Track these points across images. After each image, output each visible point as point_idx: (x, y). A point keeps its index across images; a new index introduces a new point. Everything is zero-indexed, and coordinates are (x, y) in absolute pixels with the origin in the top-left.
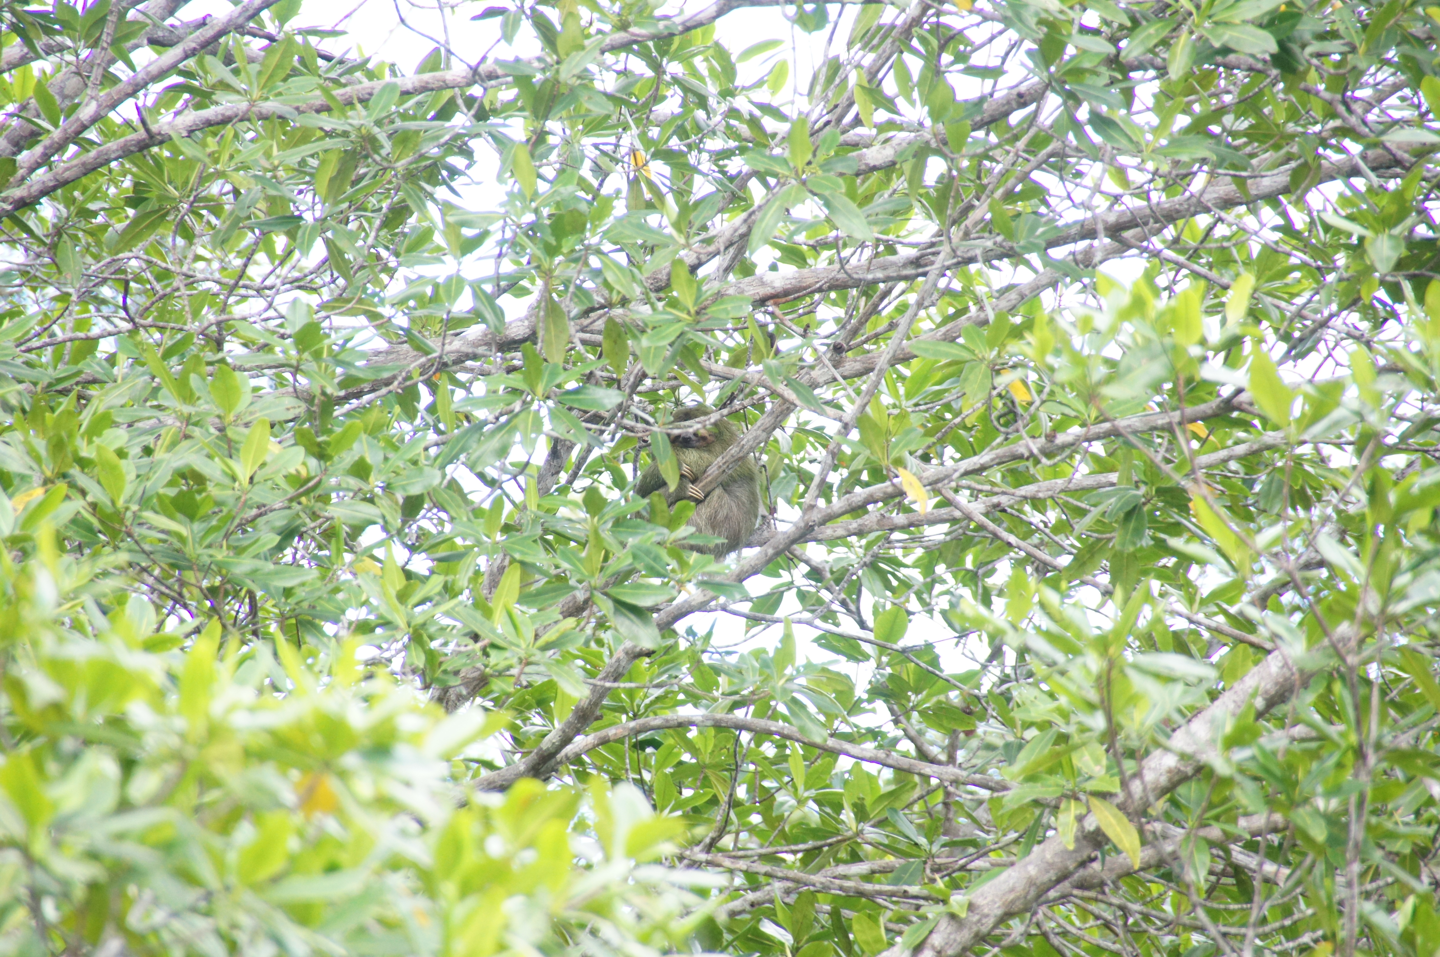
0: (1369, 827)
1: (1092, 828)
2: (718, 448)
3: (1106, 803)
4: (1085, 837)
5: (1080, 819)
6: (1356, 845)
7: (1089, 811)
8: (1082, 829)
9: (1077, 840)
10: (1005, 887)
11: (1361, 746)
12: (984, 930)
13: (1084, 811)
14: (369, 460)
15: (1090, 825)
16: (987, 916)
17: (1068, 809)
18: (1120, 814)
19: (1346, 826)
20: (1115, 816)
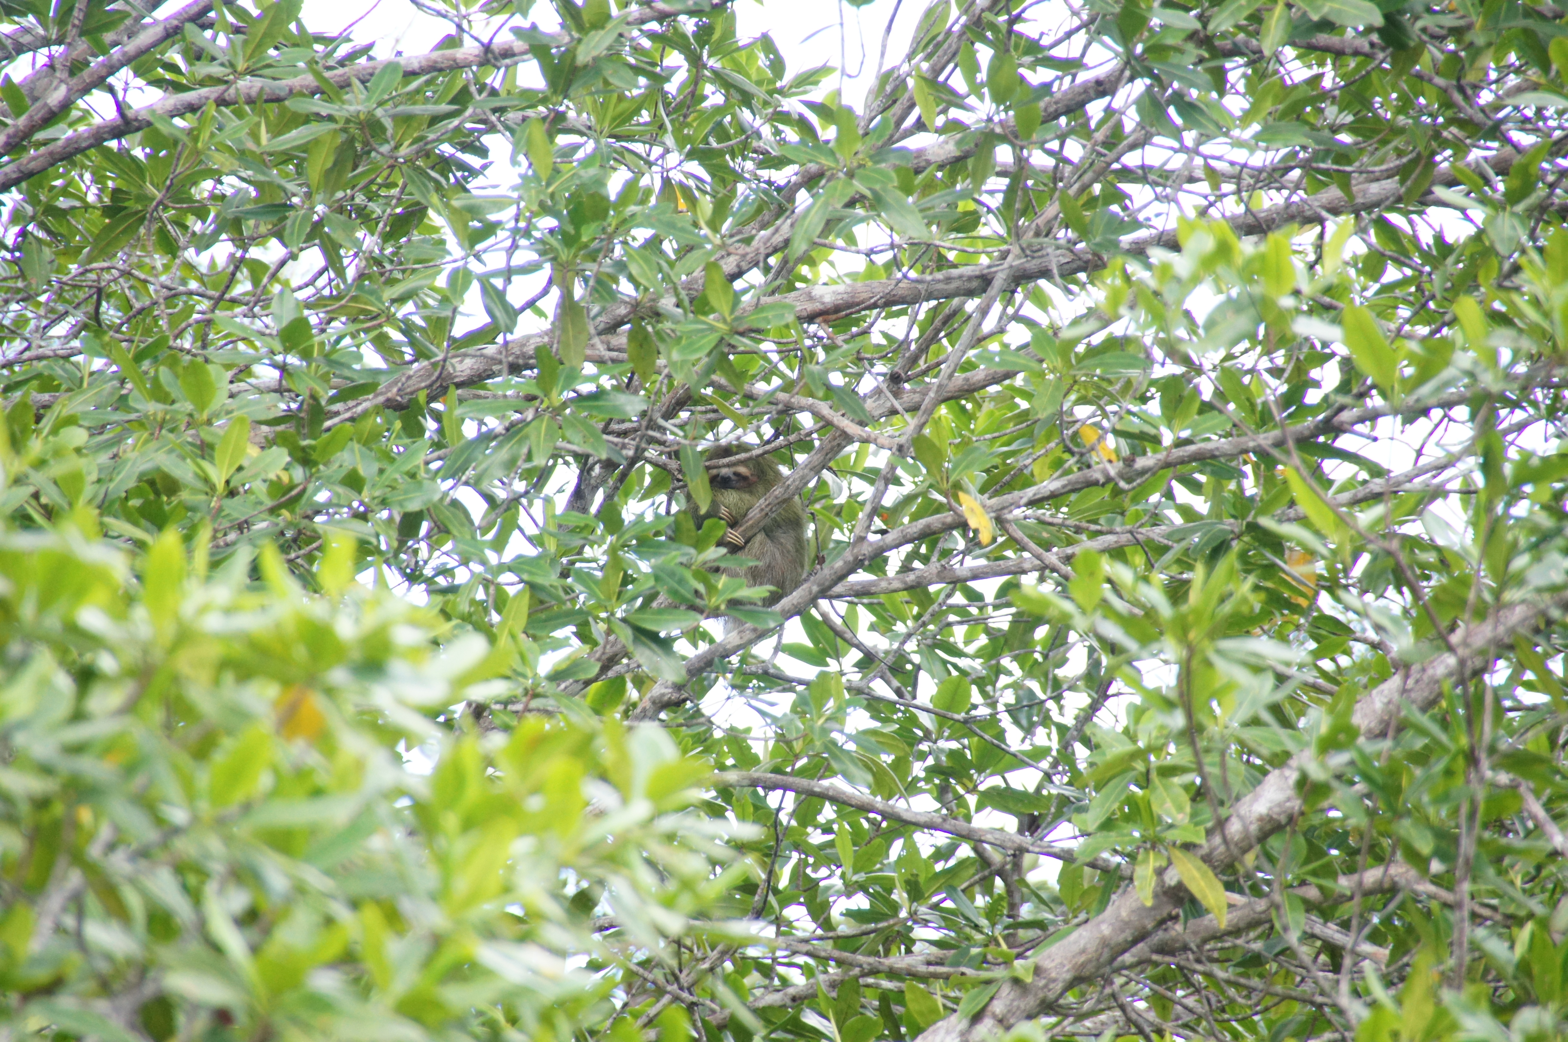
0: (1480, 842)
1: (1173, 883)
2: (760, 489)
3: (1190, 855)
4: (1165, 893)
5: (1160, 872)
6: (1467, 862)
7: (1170, 863)
8: (1161, 882)
9: (1156, 896)
10: (1075, 949)
11: (1472, 749)
12: (1051, 996)
13: (1164, 864)
14: (361, 472)
15: (1171, 878)
16: (1054, 980)
17: (1146, 861)
18: (1205, 867)
19: (1455, 840)
20: (1199, 869)
